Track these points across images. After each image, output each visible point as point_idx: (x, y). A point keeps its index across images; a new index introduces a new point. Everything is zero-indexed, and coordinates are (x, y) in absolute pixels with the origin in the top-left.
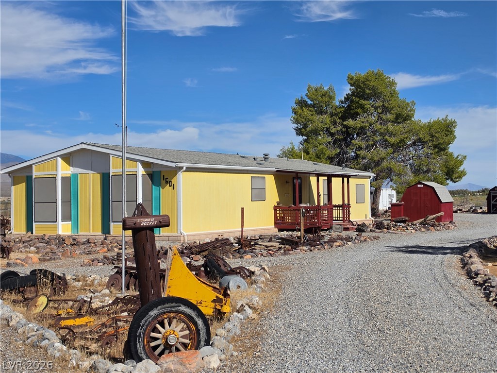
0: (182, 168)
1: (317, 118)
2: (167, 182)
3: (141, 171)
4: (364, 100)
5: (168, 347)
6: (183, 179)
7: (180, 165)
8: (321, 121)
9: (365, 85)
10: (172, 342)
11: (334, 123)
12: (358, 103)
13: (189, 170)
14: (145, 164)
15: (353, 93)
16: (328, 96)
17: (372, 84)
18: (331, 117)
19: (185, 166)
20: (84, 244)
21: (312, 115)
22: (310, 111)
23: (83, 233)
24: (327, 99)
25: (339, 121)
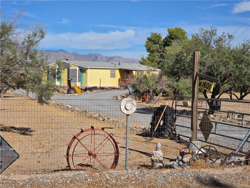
0: (88, 68)
1: (154, 45)
2: (84, 72)
3: (78, 69)
4: (172, 40)
5: (72, 93)
6: (89, 71)
7: (88, 67)
8: (155, 47)
9: (172, 34)
10: (72, 92)
11: (161, 48)
12: (169, 40)
13: (90, 68)
14: (79, 67)
15: (168, 37)
16: (159, 37)
17: (175, 34)
18: (159, 46)
19: (89, 67)
20: (63, 87)
21: (152, 44)
22: (151, 43)
23: (62, 85)
24: (158, 38)
25: (162, 47)
